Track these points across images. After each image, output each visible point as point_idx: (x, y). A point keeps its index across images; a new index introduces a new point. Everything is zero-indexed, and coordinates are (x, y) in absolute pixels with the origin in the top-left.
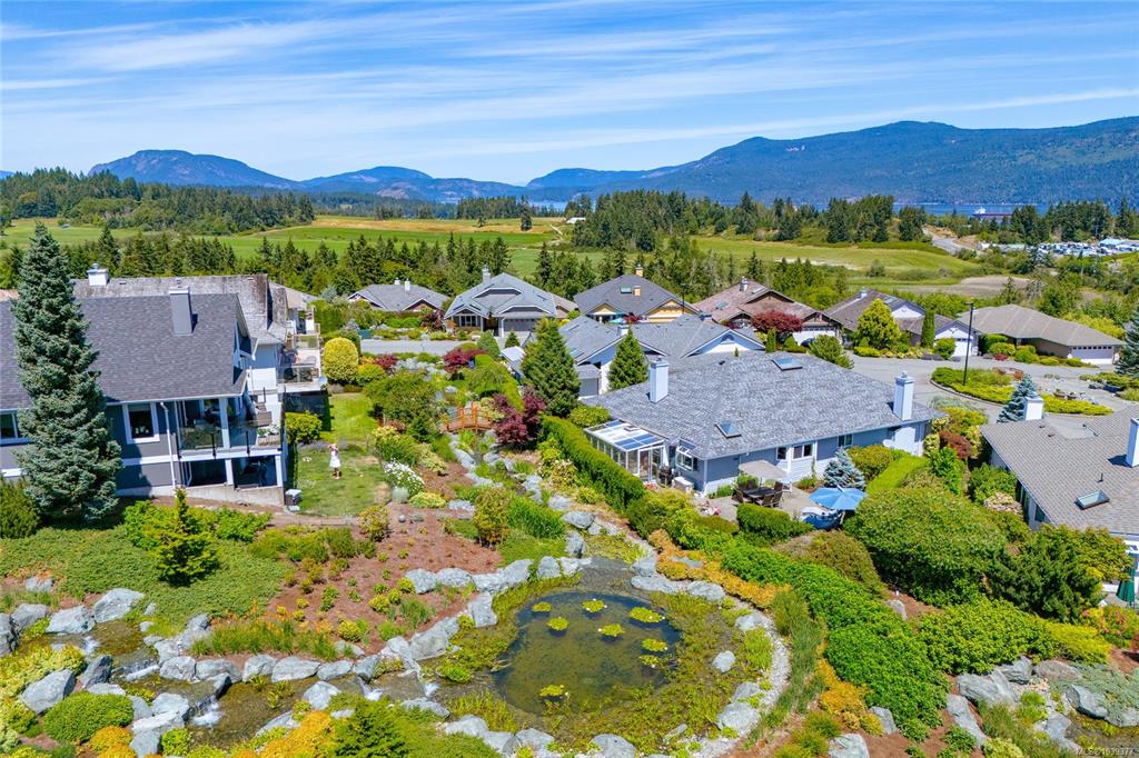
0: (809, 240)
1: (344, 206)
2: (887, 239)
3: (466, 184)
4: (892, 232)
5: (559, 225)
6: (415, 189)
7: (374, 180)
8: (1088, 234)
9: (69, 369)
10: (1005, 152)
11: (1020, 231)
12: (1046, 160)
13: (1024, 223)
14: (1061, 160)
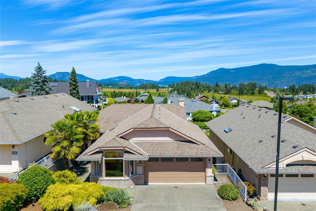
0: (233, 94)
1: (110, 86)
2: (255, 94)
3: (142, 81)
4: (256, 92)
5: (166, 90)
6: (129, 82)
7: (118, 80)
8: (310, 92)
9: (76, 87)
10: (292, 72)
11: (291, 92)
12: (304, 74)
13: (292, 89)
14: (308, 74)
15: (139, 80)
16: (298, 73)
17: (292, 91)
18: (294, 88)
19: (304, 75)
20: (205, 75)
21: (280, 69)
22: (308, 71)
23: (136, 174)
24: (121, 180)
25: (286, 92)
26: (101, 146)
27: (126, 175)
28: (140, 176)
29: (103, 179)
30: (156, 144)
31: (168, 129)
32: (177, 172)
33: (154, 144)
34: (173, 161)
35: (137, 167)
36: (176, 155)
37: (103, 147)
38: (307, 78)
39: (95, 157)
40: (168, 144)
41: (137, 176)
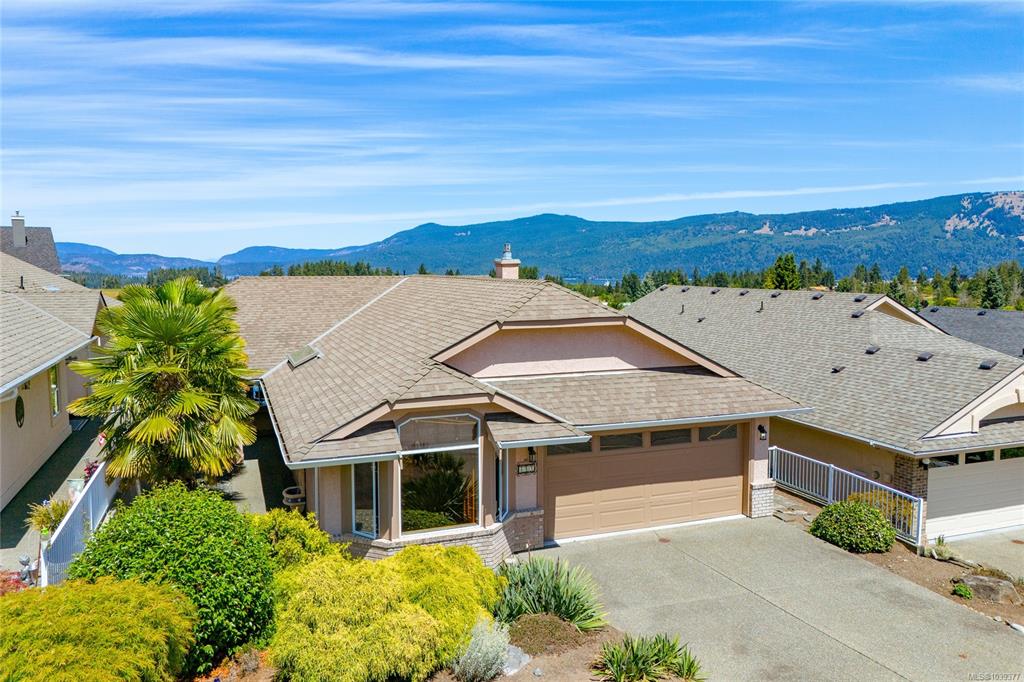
3: (154, 260)
10: (621, 239)
11: (628, 293)
12: (650, 245)
13: (631, 287)
14: (660, 246)
15: (141, 259)
16: (636, 244)
17: (629, 289)
18: (634, 283)
19: (649, 248)
20: (379, 243)
21: (590, 231)
22: (661, 239)
23: (513, 510)
24: (471, 537)
25: (615, 294)
26: (397, 397)
27: (488, 513)
28: (529, 514)
29: (393, 541)
30: (576, 383)
31: (621, 323)
32: (655, 485)
33: (573, 384)
34: (639, 444)
35: (518, 479)
36: (664, 416)
37: (403, 397)
38: (658, 257)
39: (371, 444)
40: (621, 381)
41: (519, 515)
